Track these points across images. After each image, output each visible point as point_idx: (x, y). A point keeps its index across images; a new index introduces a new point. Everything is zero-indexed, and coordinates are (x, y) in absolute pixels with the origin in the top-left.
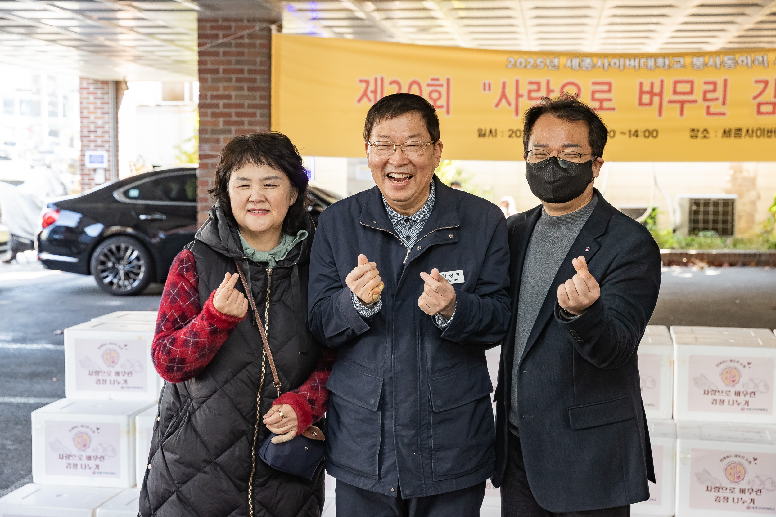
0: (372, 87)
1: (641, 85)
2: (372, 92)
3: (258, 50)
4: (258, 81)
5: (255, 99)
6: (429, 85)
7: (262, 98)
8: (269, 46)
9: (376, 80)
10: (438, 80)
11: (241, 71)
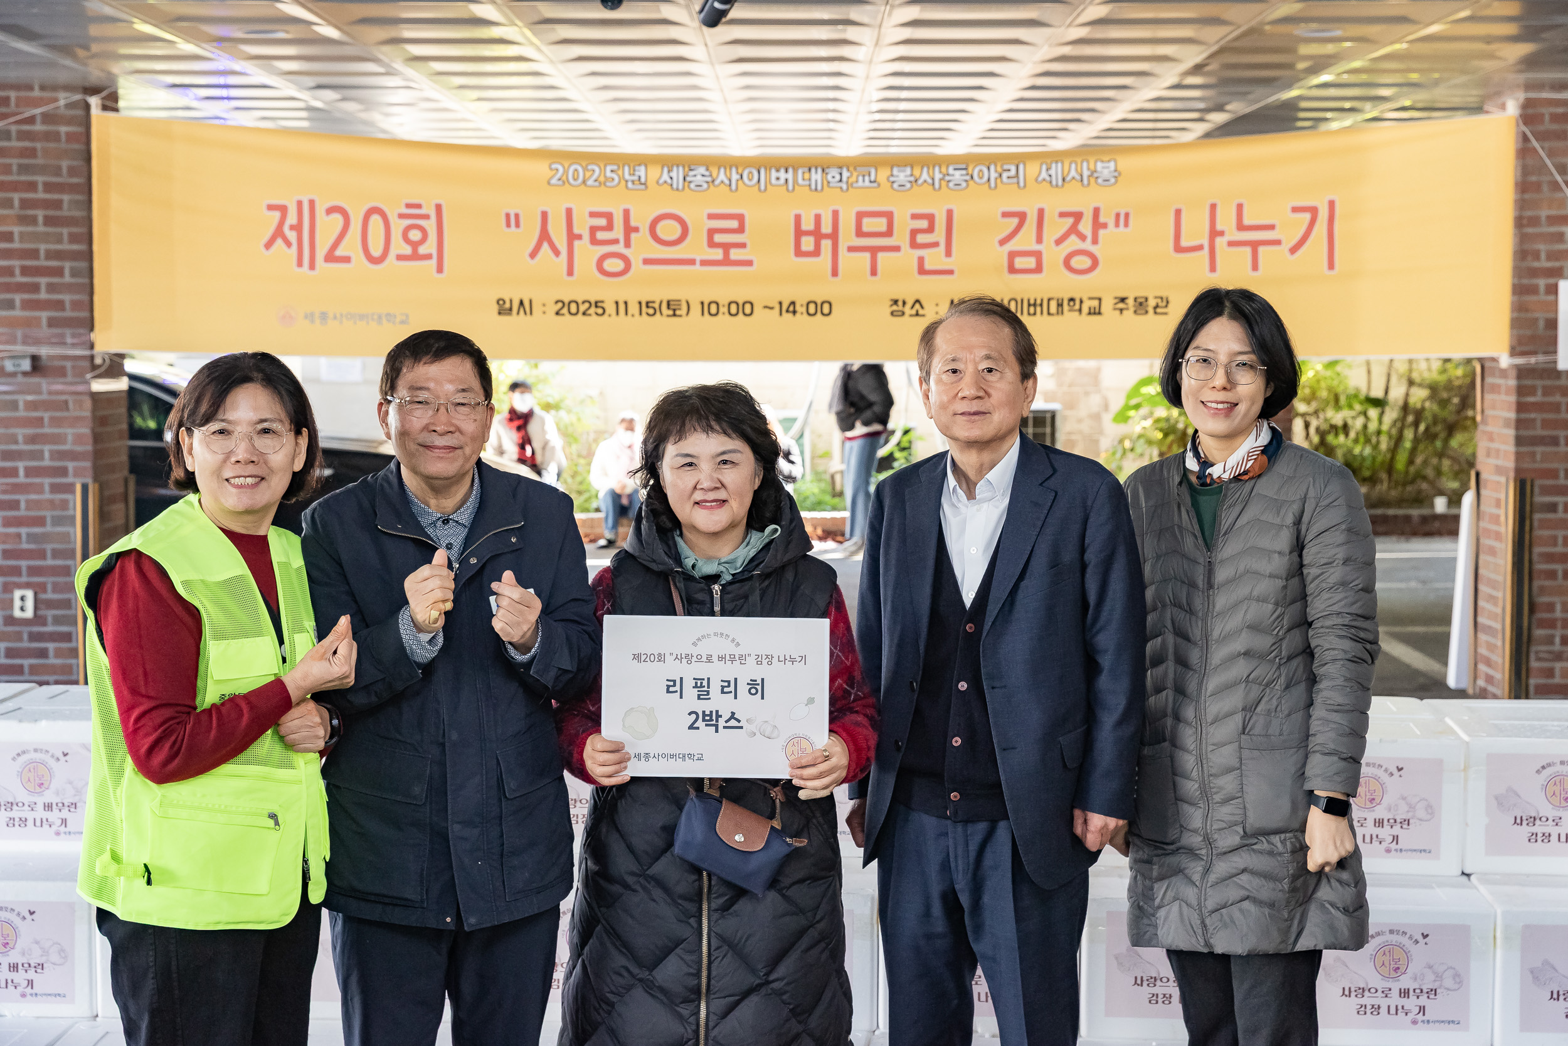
0: (292, 219)
1: (798, 218)
2: (292, 228)
3: (63, 145)
4: (65, 205)
5: (60, 241)
6: (402, 216)
7: (73, 238)
8: (86, 138)
9: (300, 204)
10: (419, 206)
11: (32, 186)
